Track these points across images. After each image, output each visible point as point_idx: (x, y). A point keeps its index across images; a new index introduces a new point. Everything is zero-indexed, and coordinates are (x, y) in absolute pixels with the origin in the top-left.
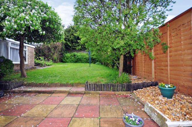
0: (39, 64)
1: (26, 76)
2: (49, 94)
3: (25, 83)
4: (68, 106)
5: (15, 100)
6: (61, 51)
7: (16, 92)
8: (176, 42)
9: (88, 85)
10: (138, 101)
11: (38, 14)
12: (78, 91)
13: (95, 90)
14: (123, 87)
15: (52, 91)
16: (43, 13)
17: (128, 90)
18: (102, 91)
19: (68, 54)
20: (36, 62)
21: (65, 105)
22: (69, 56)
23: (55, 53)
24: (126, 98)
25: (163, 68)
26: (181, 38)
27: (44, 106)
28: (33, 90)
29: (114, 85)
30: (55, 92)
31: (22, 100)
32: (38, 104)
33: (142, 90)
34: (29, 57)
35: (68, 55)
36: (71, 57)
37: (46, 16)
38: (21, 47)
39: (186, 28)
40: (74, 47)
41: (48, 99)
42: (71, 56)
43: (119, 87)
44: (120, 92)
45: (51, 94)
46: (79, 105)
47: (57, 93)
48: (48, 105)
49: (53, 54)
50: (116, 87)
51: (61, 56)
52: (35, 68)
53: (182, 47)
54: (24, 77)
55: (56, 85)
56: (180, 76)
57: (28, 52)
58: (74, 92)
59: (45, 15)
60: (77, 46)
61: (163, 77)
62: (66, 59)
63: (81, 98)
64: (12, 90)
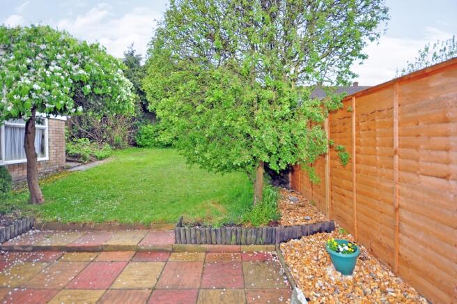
0: (77, 157)
1: (43, 200)
2: (92, 254)
3: (39, 221)
4: (128, 292)
5: (11, 275)
6: (133, 121)
7: (16, 248)
8: (368, 145)
9: (181, 231)
10: (285, 274)
11: (64, 72)
12: (158, 245)
13: (196, 243)
14: (260, 234)
15: (98, 246)
16: (77, 66)
17: (270, 241)
18: (212, 243)
19: (149, 126)
20: (70, 152)
21: (123, 292)
23: (116, 125)
24: (261, 265)
25: (345, 192)
26: (375, 138)
27: (76, 296)
28: (56, 245)
29: (238, 232)
30: (106, 249)
31: (28, 276)
32: (64, 288)
33: (299, 242)
34: (51, 143)
35: (149, 128)
37: (84, 74)
38: (30, 133)
39: (385, 120)
41: (86, 270)
43: (249, 236)
44: (252, 246)
45: (95, 255)
46: (154, 289)
47: (111, 251)
48: (83, 291)
49: (113, 127)
50: (243, 236)
51: (133, 131)
52: (69, 168)
53: (378, 158)
54: (37, 202)
55: (110, 227)
56: (374, 219)
57: (49, 133)
58: (148, 248)
59: (81, 71)
61: (345, 211)
62: (145, 138)
63: (164, 264)
64: (5, 244)
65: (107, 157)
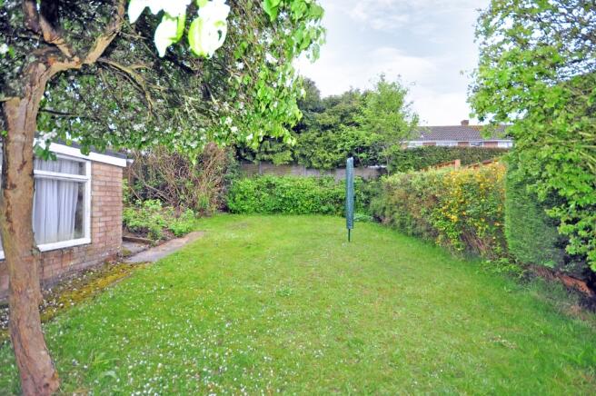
6: (224, 172)
19: (246, 180)
22: (251, 188)
23: (200, 178)
34: (96, 210)
35: (247, 184)
36: (258, 192)
40: (265, 156)
42: (258, 188)
49: (195, 182)
51: (223, 188)
52: (127, 255)
57: (92, 189)
60: (278, 151)
62: (241, 199)
65: (189, 231)
